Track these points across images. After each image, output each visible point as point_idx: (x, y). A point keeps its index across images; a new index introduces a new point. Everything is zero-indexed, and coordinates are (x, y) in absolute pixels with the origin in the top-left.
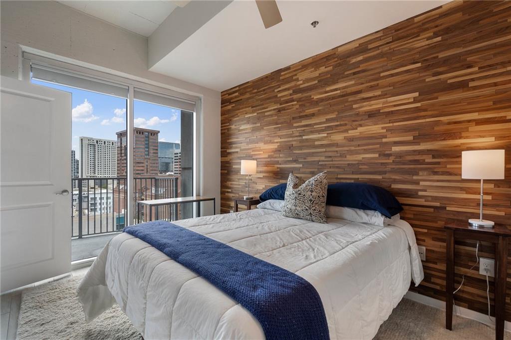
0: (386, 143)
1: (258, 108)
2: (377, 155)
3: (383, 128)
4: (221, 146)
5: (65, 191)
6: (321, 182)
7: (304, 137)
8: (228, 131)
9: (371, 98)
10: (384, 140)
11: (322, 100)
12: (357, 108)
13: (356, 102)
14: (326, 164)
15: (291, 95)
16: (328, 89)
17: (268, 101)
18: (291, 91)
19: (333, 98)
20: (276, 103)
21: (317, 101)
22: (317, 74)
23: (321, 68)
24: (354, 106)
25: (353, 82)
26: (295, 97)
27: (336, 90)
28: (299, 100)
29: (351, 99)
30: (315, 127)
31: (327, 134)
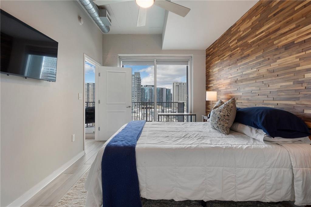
0: (300, 71)
1: (221, 56)
2: (292, 83)
3: (297, 58)
4: (206, 83)
5: (130, 107)
6: (228, 105)
7: (244, 73)
8: (209, 73)
9: (287, 32)
10: (298, 69)
11: (253, 42)
12: (276, 44)
13: (275, 39)
14: (256, 92)
15: (236, 43)
16: (257, 33)
17: (225, 50)
18: (236, 41)
19: (260, 39)
20: (229, 51)
21: (251, 44)
22: (250, 24)
23: (253, 18)
24: (275, 42)
25: (274, 23)
26: (239, 44)
27: (262, 32)
28: (240, 46)
29: (273, 37)
30: (250, 64)
31: (257, 68)
